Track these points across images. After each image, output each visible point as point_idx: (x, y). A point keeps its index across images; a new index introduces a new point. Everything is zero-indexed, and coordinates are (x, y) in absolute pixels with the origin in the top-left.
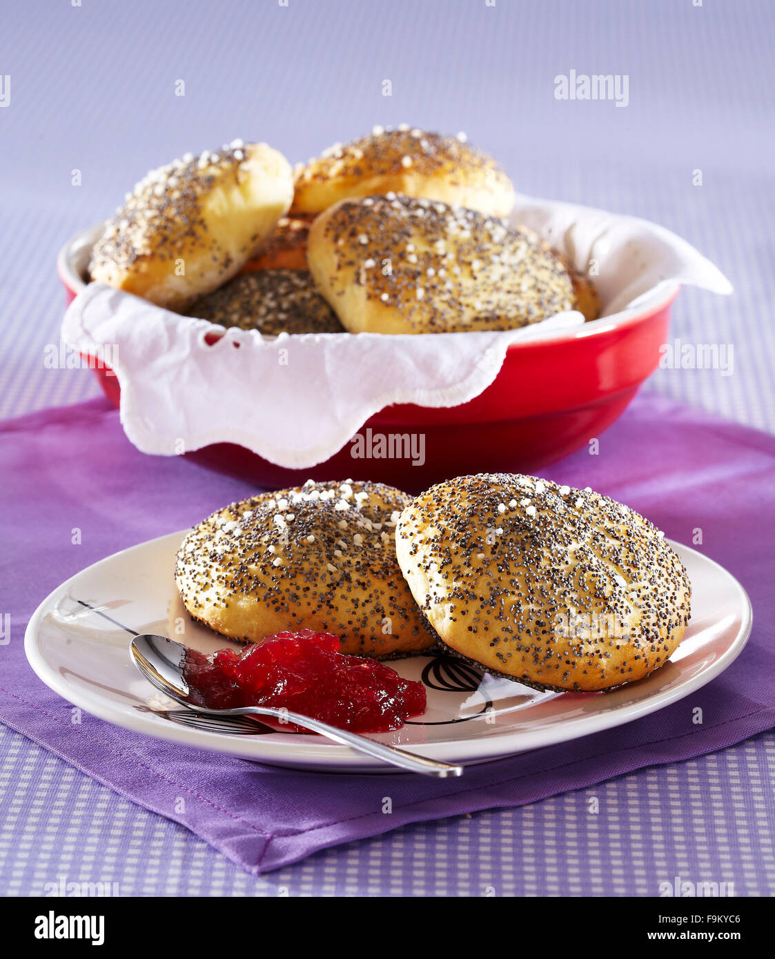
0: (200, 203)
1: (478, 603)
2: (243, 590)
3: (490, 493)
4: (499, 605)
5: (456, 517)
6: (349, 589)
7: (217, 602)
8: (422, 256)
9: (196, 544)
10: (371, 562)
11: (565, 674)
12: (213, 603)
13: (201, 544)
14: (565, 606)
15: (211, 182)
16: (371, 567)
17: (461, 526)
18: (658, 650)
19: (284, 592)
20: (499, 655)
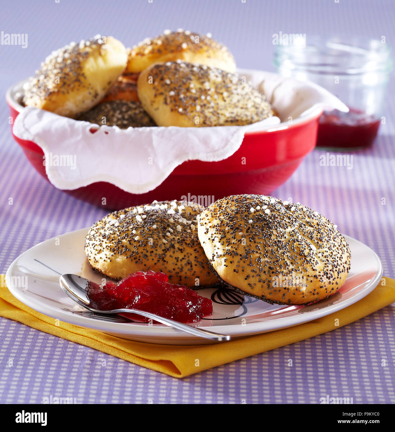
0: (82, 65)
1: (238, 258)
2: (119, 253)
3: (247, 203)
4: (249, 258)
5: (229, 214)
6: (174, 252)
7: (106, 259)
8: (198, 90)
9: (95, 231)
10: (185, 239)
11: (284, 295)
12: (103, 260)
13: (98, 231)
14: (284, 259)
15: (87, 55)
16: (185, 241)
17: (231, 219)
18: (333, 284)
19: (140, 253)
20: (249, 285)
